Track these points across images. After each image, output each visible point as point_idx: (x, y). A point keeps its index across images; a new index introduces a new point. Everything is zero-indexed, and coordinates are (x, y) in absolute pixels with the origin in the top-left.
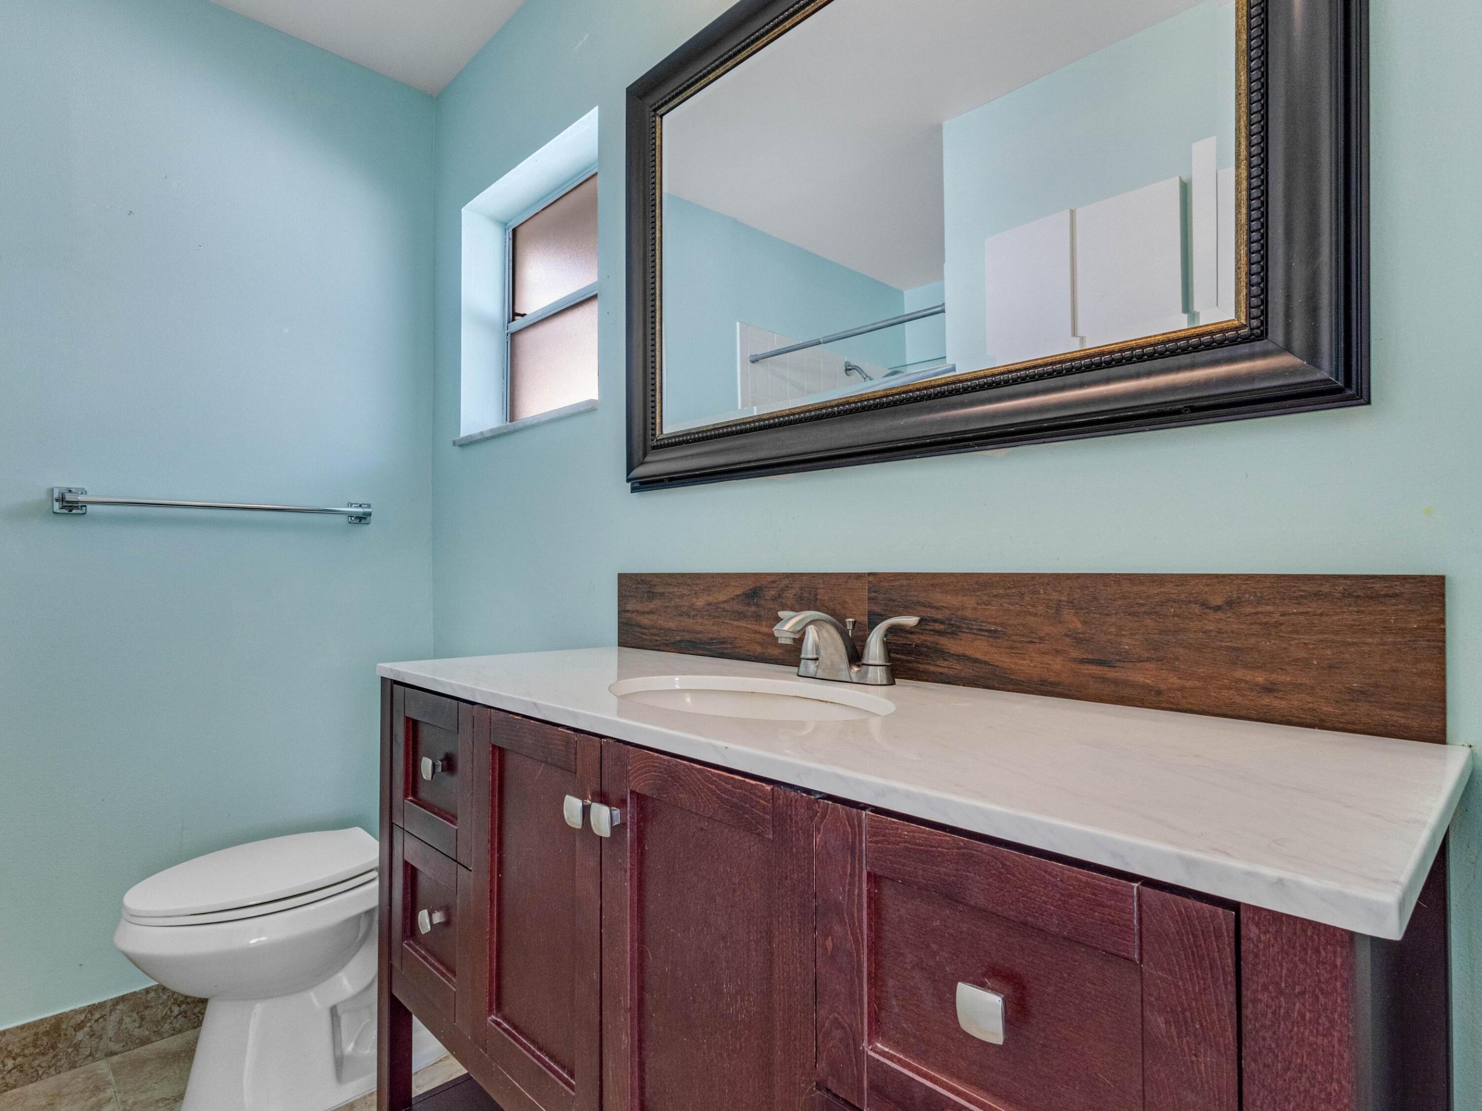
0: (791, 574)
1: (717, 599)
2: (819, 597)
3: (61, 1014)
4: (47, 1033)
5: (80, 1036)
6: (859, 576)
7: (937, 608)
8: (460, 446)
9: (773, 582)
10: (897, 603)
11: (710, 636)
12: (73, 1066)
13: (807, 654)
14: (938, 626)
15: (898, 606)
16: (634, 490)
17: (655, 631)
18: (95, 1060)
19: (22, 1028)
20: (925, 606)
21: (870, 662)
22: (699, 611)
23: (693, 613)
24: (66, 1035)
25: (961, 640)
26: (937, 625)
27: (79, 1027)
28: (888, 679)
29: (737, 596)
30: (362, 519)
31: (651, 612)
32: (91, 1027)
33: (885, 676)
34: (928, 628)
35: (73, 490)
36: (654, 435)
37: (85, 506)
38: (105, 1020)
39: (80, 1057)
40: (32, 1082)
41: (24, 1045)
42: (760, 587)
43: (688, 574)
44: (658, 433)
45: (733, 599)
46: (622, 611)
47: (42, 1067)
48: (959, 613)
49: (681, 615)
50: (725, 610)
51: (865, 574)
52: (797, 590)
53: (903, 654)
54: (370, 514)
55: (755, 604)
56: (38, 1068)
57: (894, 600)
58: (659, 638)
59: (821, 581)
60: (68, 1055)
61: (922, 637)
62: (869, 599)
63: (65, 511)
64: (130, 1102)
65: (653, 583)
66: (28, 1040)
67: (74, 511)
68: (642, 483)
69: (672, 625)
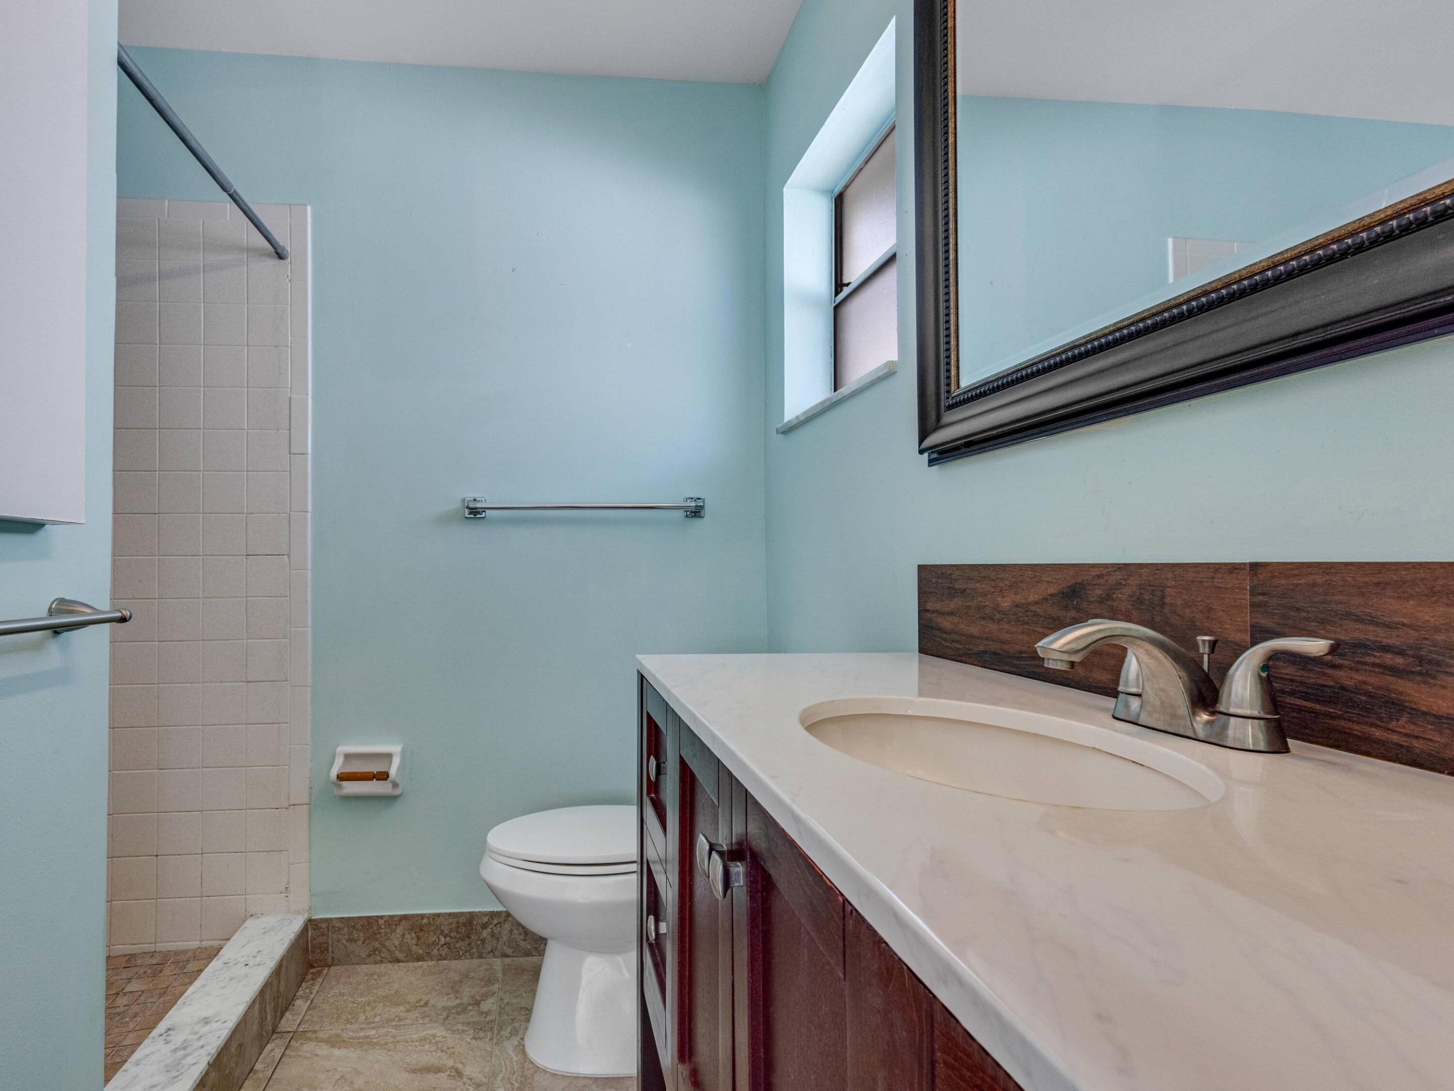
0: (1125, 565)
1: (1026, 599)
2: (1167, 600)
3: (473, 912)
4: (464, 924)
5: (485, 933)
6: (1233, 568)
7: (1387, 626)
8: (782, 433)
9: (1099, 577)
10: (1304, 614)
11: (1018, 647)
12: (480, 957)
13: (1126, 685)
14: (1388, 659)
15: (1307, 619)
16: (931, 462)
17: (956, 637)
18: (495, 956)
19: (450, 914)
20: (1362, 621)
21: (1232, 710)
22: (1005, 614)
23: (998, 616)
24: (476, 930)
25: (1444, 687)
26: (1389, 656)
27: (484, 926)
28: (1269, 742)
29: (1052, 595)
30: (696, 513)
31: (952, 613)
32: (491, 929)
33: (1261, 736)
34: (1370, 660)
35: (478, 499)
36: (948, 392)
37: (485, 511)
38: (501, 926)
39: (486, 951)
40: (456, 959)
41: (451, 929)
42: (1080, 584)
43: (992, 565)
44: (953, 387)
45: (1046, 599)
46: (922, 611)
47: (462, 950)
48: (1440, 637)
49: (983, 618)
50: (1036, 614)
51: (1245, 564)
52: (1134, 588)
53: (1318, 702)
54: (702, 507)
55: (1074, 608)
56: (460, 950)
57: (1298, 609)
58: (961, 647)
59: (1170, 575)
60: (478, 946)
61: (1358, 677)
62: (1253, 605)
63: (472, 516)
64: (505, 1001)
65: (954, 577)
66: (453, 925)
67: (477, 516)
68: (941, 453)
69: (974, 630)
